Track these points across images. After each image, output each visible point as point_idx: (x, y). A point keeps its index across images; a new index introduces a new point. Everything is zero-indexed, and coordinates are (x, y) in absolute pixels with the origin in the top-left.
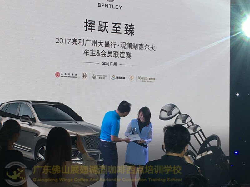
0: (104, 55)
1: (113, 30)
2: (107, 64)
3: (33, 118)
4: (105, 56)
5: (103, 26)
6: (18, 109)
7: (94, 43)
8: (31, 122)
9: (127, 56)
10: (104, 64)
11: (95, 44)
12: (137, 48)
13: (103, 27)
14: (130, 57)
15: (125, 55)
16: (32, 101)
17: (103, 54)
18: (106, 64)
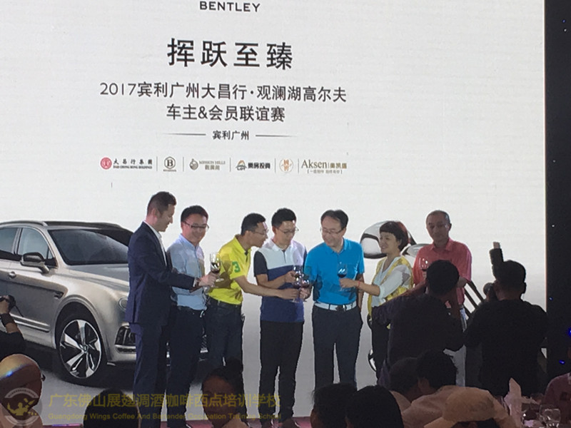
0: (216, 117)
1: (238, 59)
2: (225, 135)
3: (50, 257)
4: (219, 118)
5: (214, 52)
6: (16, 240)
7: (192, 89)
8: (46, 267)
9: (275, 116)
10: (217, 135)
11: (196, 94)
12: (298, 97)
13: (213, 54)
14: (283, 118)
15: (270, 113)
16: (47, 223)
17: (215, 115)
18: (222, 135)
